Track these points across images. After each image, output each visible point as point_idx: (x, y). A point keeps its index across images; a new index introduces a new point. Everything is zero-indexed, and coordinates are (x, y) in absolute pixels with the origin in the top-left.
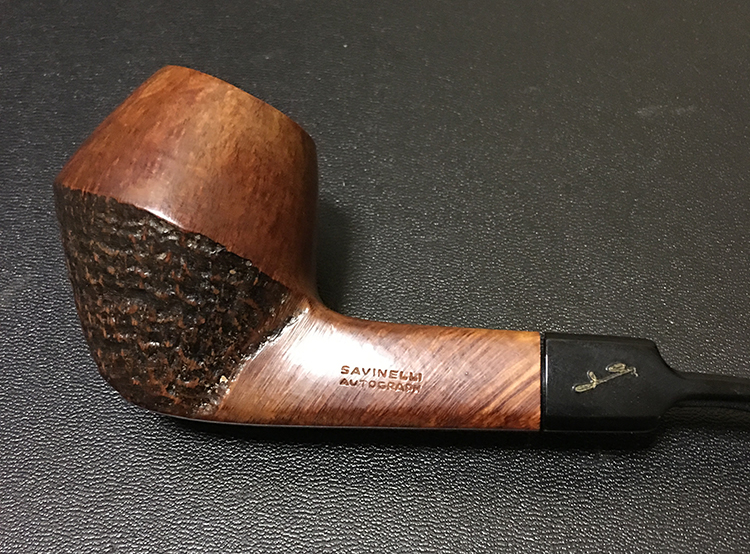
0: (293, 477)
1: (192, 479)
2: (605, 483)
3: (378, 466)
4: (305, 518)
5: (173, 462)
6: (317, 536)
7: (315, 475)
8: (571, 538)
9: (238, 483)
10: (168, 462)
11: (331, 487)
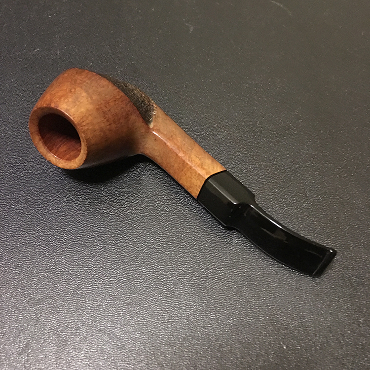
0: (58, 295)
1: (16, 296)
2: (186, 296)
3: (95, 290)
4: (62, 313)
5: (9, 289)
6: (66, 321)
7: (68, 294)
8: (169, 319)
9: (35, 298)
10: (6, 289)
11: (74, 299)
